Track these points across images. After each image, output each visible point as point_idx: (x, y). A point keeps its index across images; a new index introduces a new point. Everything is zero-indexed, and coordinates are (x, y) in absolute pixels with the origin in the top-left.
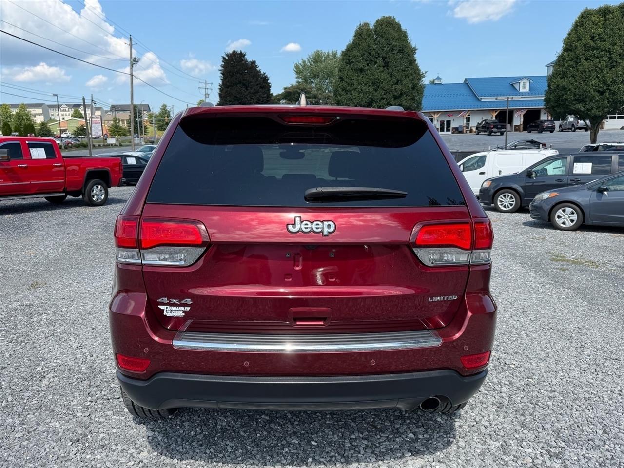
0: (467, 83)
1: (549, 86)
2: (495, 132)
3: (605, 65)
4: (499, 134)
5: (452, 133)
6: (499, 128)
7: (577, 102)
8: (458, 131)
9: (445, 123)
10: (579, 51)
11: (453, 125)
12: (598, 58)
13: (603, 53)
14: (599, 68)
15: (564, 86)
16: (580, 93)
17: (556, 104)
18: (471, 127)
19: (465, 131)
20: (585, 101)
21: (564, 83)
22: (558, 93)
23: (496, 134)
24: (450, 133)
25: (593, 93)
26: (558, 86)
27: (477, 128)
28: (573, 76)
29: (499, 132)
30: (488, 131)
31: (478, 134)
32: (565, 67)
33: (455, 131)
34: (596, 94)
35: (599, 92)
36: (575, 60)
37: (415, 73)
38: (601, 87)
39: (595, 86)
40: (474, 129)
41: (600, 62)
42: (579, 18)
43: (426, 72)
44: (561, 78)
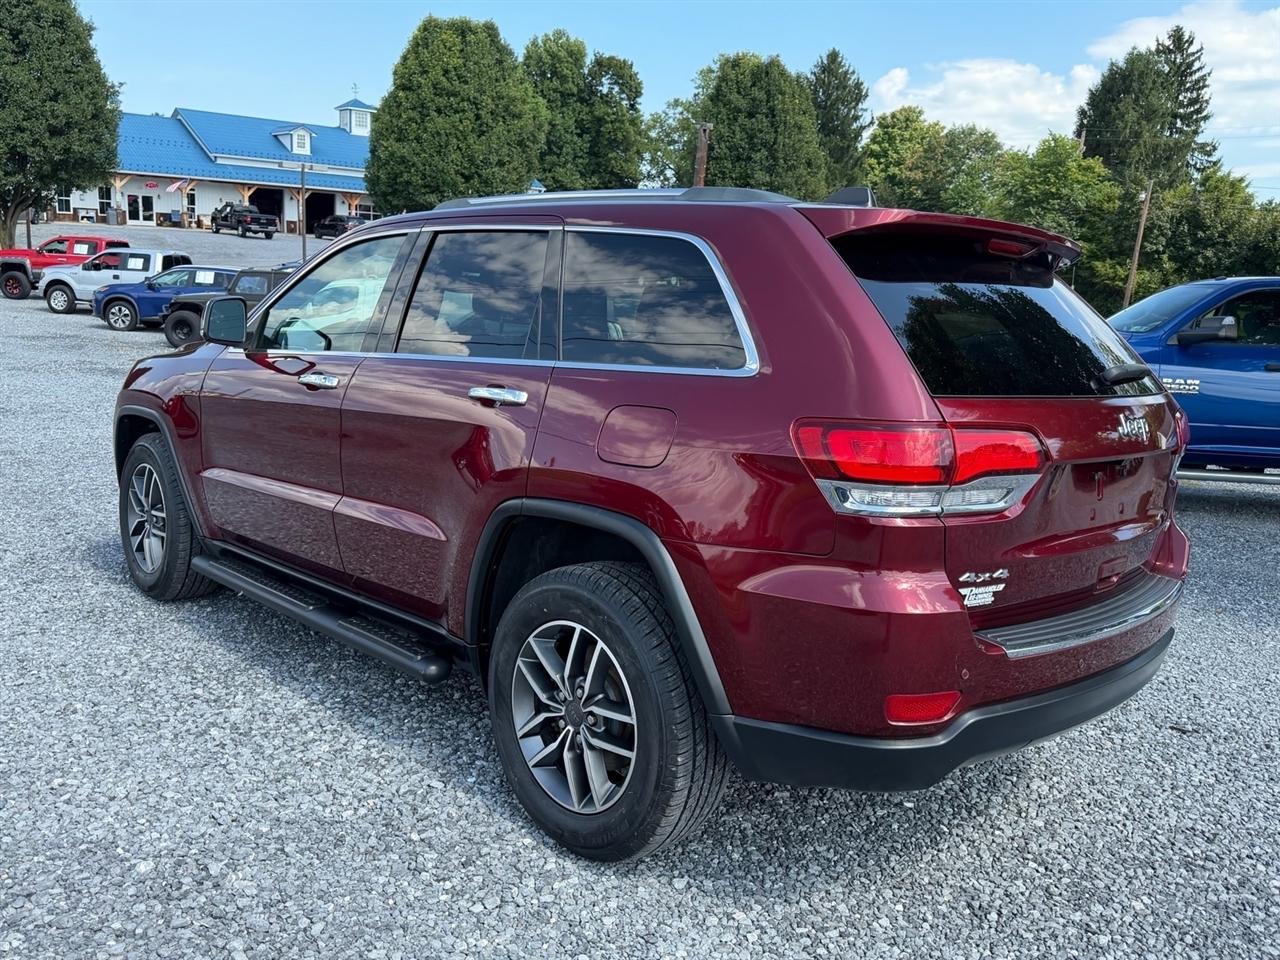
0: (179, 119)
1: (373, 151)
2: (256, 232)
3: (470, 128)
4: (262, 235)
5: (158, 225)
6: (263, 224)
7: (427, 189)
8: (170, 221)
9: (140, 201)
10: (427, 92)
11: (159, 207)
12: (458, 112)
13: (465, 104)
14: (461, 132)
15: (404, 157)
16: (434, 175)
17: (390, 190)
18: (198, 216)
19: (186, 223)
20: (441, 189)
21: (404, 150)
22: (392, 169)
23: (257, 235)
24: (153, 223)
25: (453, 176)
26: (392, 154)
27: (214, 219)
28: (418, 139)
29: (262, 232)
30: (240, 228)
31: (217, 232)
32: (402, 120)
33: (165, 220)
34: (460, 179)
35: (462, 175)
36: (420, 110)
37: (98, 82)
38: (465, 168)
39: (457, 165)
40: (207, 221)
41: (461, 121)
42: (419, 30)
43: (121, 84)
44: (398, 140)
